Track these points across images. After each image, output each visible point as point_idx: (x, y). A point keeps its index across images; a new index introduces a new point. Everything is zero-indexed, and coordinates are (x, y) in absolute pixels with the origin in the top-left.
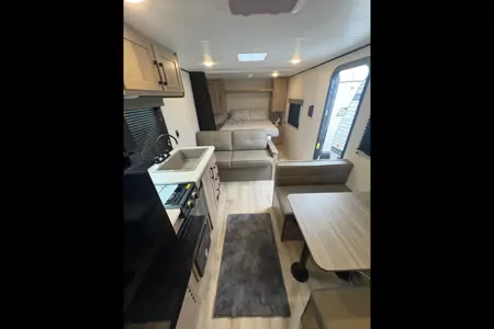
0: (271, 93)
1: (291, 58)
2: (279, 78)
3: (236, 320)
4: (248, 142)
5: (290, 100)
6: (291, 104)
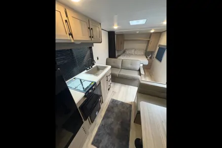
0: (149, 41)
2: (154, 33)
5: (159, 45)
6: (159, 47)
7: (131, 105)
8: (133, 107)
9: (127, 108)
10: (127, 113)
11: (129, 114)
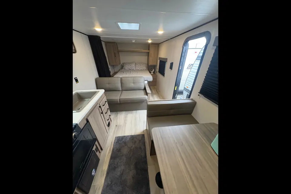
0: (148, 53)
1: (157, 30)
2: (152, 44)
4: (132, 85)
5: (160, 58)
6: (160, 61)
9: (140, 141)
11: (143, 148)
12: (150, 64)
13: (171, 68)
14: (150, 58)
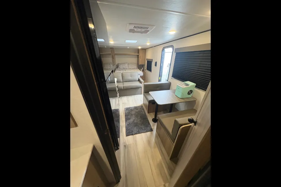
0: (138, 56)
1: (146, 43)
3: (134, 135)
4: (130, 78)
5: (147, 59)
6: (147, 61)
7: (142, 106)
8: (144, 106)
9: (140, 109)
10: (142, 111)
11: (143, 111)
12: (140, 63)
13: (156, 65)
14: (140, 60)
